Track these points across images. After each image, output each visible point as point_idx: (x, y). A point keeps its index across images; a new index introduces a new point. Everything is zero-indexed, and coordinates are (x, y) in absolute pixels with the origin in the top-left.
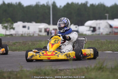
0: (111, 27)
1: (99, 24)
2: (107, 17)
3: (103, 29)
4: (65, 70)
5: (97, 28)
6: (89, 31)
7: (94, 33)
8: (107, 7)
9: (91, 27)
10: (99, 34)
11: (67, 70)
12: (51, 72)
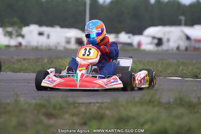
0: (188, 38)
1: (169, 32)
2: (183, 22)
3: (175, 42)
4: (92, 104)
5: (165, 40)
6: (151, 43)
7: (160, 48)
8: (184, 6)
9: (154, 38)
10: (167, 50)
11: (96, 104)
12: (64, 105)
